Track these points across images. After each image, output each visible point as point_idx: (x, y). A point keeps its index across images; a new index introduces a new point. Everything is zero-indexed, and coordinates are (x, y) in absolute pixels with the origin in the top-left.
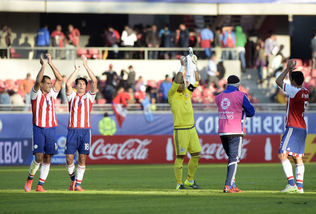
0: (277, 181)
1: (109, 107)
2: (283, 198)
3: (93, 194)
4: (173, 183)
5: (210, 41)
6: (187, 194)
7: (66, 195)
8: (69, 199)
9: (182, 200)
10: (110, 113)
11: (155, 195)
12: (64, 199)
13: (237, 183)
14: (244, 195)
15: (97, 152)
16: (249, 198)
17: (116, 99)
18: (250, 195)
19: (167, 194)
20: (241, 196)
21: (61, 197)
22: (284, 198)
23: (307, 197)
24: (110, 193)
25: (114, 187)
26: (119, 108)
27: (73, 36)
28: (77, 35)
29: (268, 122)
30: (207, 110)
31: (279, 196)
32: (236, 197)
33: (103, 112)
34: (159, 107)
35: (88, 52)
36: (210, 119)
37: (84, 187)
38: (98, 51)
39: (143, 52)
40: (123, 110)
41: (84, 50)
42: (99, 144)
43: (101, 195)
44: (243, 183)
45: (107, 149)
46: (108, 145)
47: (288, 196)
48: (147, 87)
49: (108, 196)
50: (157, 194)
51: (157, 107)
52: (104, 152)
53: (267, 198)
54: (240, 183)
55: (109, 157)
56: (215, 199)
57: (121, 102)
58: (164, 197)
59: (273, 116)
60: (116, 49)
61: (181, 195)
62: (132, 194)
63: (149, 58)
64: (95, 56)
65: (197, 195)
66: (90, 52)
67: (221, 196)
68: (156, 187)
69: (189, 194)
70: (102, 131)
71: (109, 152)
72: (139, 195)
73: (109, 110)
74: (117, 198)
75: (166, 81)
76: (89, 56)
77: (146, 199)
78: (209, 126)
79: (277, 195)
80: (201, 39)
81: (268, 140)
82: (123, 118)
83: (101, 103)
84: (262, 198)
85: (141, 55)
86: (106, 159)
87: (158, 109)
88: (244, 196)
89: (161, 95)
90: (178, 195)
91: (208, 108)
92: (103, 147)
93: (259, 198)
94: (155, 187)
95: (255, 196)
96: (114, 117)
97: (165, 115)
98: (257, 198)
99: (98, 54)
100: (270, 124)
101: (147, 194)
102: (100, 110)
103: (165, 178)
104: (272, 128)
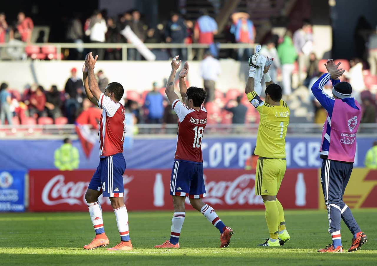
0: (314, 235)
1: (70, 129)
2: (322, 260)
3: (50, 255)
4: (164, 238)
5: (212, 33)
6: (184, 254)
7: (10, 257)
8: (14, 262)
9: (177, 262)
10: (74, 137)
11: (138, 256)
12: (7, 262)
13: (256, 238)
14: (267, 255)
15: (55, 194)
16: (275, 259)
17: (82, 118)
18: (275, 255)
19: (156, 255)
20: (262, 257)
21: (3, 259)
22: (324, 260)
23: (356, 259)
24: (73, 253)
25: (79, 244)
26: (85, 130)
27: (23, 28)
28: (29, 27)
29: (300, 150)
30: (213, 133)
31: (316, 257)
32: (256, 258)
33: (63, 137)
34: (143, 129)
35: (41, 51)
36: (217, 146)
37: (36, 244)
38: (56, 49)
39: (120, 50)
40: (92, 134)
41: (35, 48)
42: (58, 182)
43: (61, 257)
44: (264, 238)
45: (69, 190)
46: (71, 184)
47: (330, 257)
48: (127, 101)
49: (70, 258)
50: (141, 255)
51: (139, 129)
52: (64, 195)
53: (300, 260)
54: (260, 238)
55: (72, 202)
56: (226, 262)
57: (89, 122)
58: (152, 258)
59: (307, 141)
60: (80, 46)
61: (176, 255)
62: (106, 254)
63: (128, 59)
64: (51, 56)
65: (200, 256)
66: (45, 51)
67: (233, 257)
68: (140, 244)
69: (187, 255)
70: (58, 165)
71: (72, 194)
72: (116, 255)
73: (72, 134)
74: (83, 261)
75: (154, 91)
76: (42, 56)
77: (126, 262)
78: (215, 156)
79: (315, 256)
80: (200, 31)
81: (300, 177)
82: (92, 146)
83: (60, 123)
84: (293, 260)
85: (118, 55)
86: (67, 205)
87: (141, 132)
88: (266, 257)
89: (147, 112)
90: (172, 255)
91: (213, 131)
92: (63, 186)
93: (288, 259)
94: (138, 244)
95: (282, 257)
96: (79, 144)
97: (151, 141)
98: (285, 259)
99: (55, 53)
100: (303, 154)
101: (127, 255)
102: (57, 134)
103: (153, 231)
104: (305, 158)
